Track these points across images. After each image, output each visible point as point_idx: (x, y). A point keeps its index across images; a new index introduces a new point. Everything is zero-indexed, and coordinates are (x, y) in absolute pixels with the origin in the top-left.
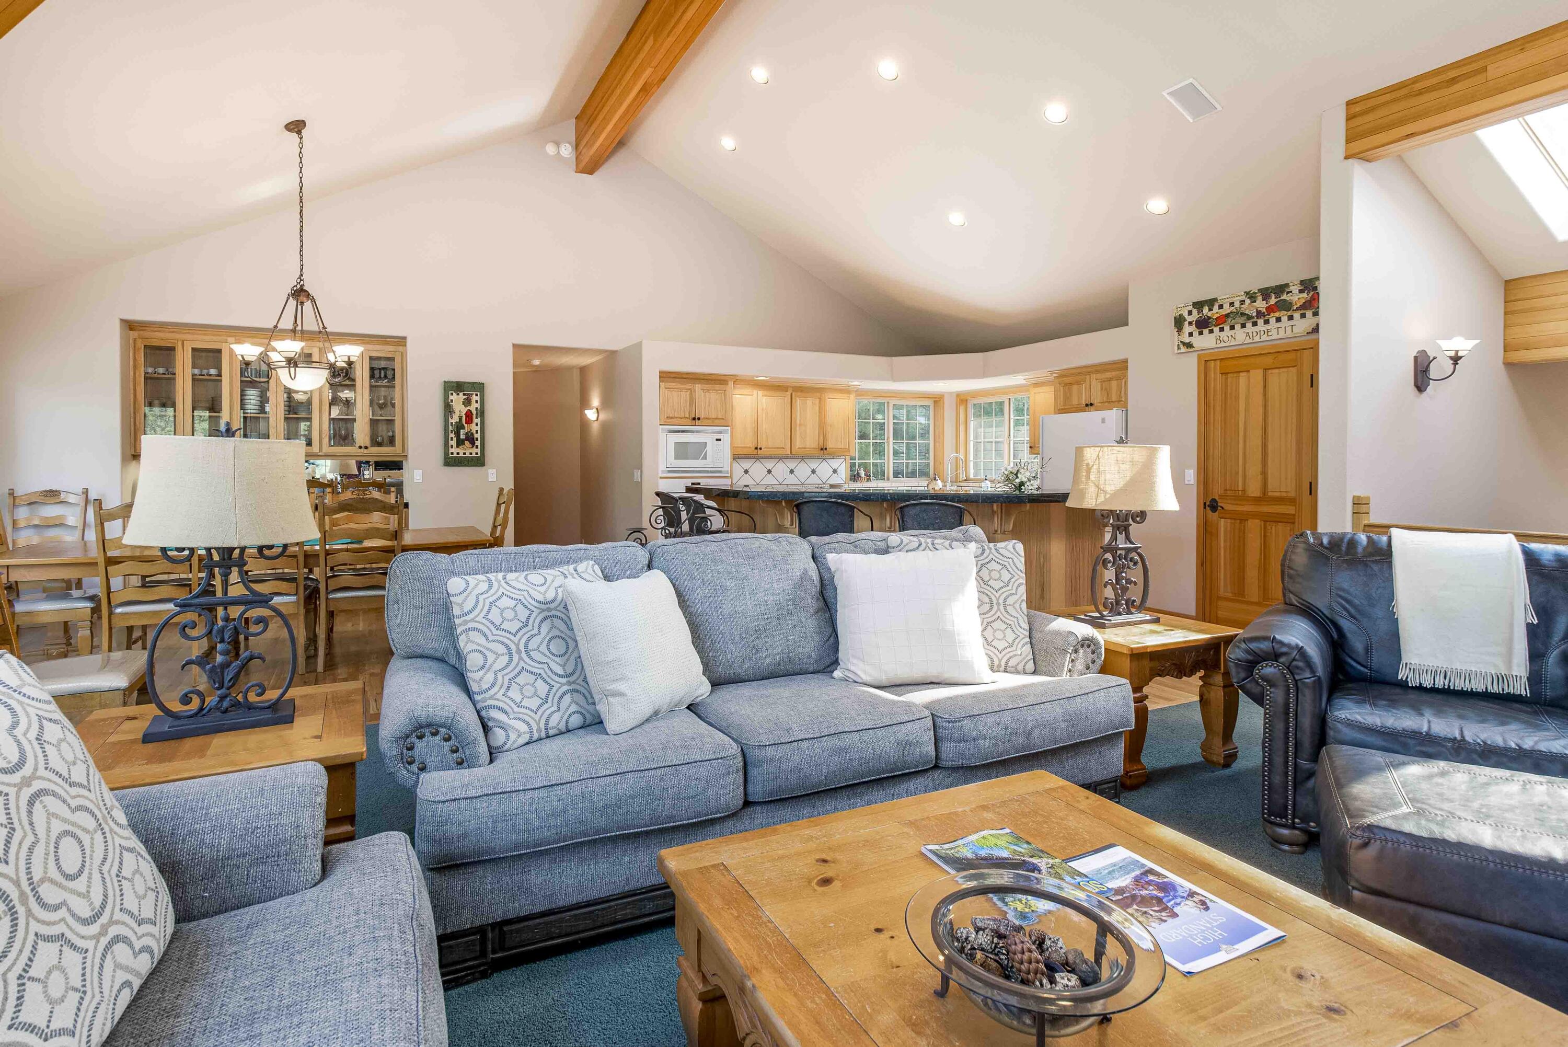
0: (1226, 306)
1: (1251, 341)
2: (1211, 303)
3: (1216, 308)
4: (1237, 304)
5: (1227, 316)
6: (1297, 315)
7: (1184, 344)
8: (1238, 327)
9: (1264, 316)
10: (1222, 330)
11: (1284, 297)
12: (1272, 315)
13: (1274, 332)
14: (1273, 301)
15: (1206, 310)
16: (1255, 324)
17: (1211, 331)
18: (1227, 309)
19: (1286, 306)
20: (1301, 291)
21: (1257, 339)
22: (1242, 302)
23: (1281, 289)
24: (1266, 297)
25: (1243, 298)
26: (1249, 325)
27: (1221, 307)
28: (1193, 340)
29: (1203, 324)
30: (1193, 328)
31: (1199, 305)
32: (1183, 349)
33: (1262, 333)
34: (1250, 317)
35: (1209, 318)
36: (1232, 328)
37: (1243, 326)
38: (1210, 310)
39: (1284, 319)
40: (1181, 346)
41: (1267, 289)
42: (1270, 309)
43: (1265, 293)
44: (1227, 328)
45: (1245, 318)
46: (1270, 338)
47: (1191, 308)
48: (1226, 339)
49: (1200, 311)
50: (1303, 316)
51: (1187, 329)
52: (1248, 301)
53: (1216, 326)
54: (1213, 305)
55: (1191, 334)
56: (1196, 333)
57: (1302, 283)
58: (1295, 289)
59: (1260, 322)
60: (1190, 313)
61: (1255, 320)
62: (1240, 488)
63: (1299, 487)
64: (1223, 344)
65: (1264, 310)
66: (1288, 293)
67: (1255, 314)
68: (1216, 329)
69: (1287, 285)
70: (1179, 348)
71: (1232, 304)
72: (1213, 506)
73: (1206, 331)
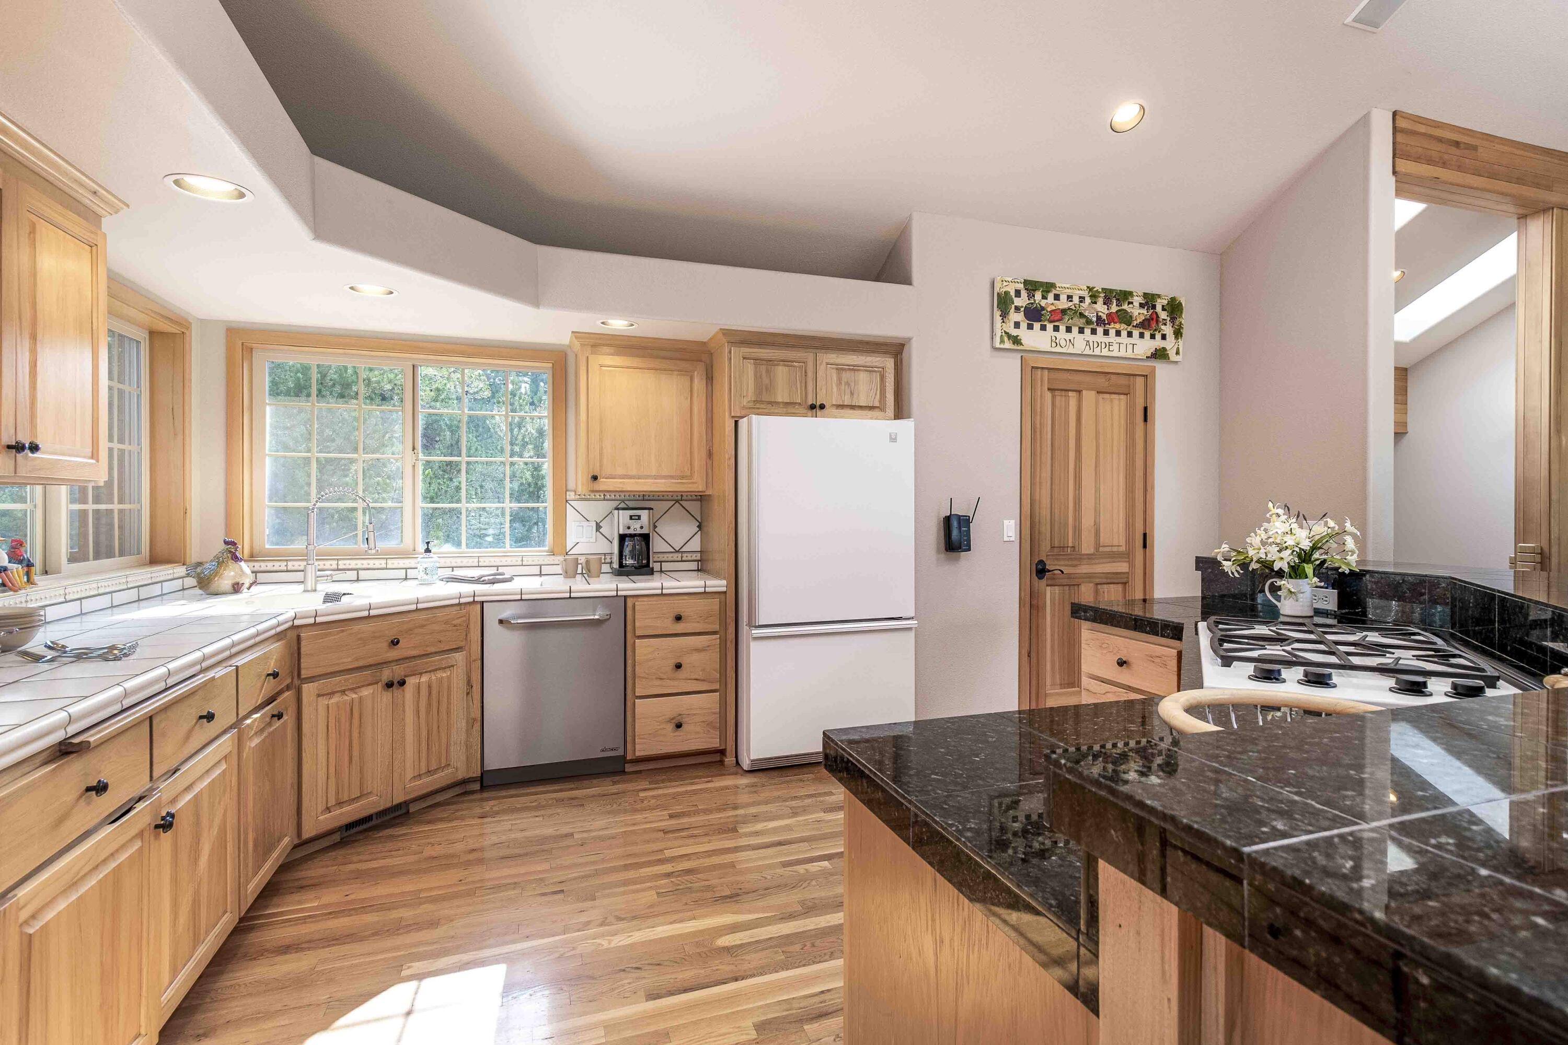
0: (1063, 298)
1: (1090, 353)
2: (1047, 287)
3: (1051, 296)
4: (1076, 300)
5: (1064, 312)
6: (1136, 333)
7: (1009, 336)
8: (1075, 330)
9: (1105, 324)
10: (1056, 329)
11: (1125, 307)
12: (1112, 325)
13: (1115, 347)
14: (1114, 308)
15: (1038, 295)
16: (1094, 332)
17: (1043, 328)
18: (1063, 304)
19: (1125, 318)
20: (1142, 306)
21: (1097, 352)
22: (1082, 299)
23: (1124, 296)
24: (1107, 302)
25: (1082, 293)
26: (1087, 331)
27: (1057, 297)
28: (1023, 333)
29: (1034, 315)
30: (1020, 317)
31: (1031, 286)
32: (1008, 345)
33: (1103, 346)
34: (1089, 322)
35: (1043, 309)
36: (1069, 330)
37: (1081, 331)
38: (1044, 297)
39: (1124, 333)
40: (1006, 339)
41: (1111, 291)
42: (1111, 318)
43: (1109, 296)
44: (1062, 328)
45: (1083, 320)
46: (1110, 354)
47: (1021, 286)
48: (1063, 343)
49: (1031, 296)
50: (1142, 336)
51: (1015, 317)
52: (1088, 300)
53: (1051, 322)
54: (1048, 292)
55: (1017, 325)
56: (1024, 325)
57: (1145, 295)
58: (1137, 300)
59: (1100, 330)
60: (1018, 294)
61: (1094, 326)
62: (1070, 545)
63: (1129, 540)
64: (1058, 349)
65: (1104, 317)
66: (1129, 303)
67: (1094, 319)
68: (1050, 327)
69: (1130, 294)
70: (1002, 341)
71: (1070, 298)
72: (1041, 571)
73: (1037, 326)
